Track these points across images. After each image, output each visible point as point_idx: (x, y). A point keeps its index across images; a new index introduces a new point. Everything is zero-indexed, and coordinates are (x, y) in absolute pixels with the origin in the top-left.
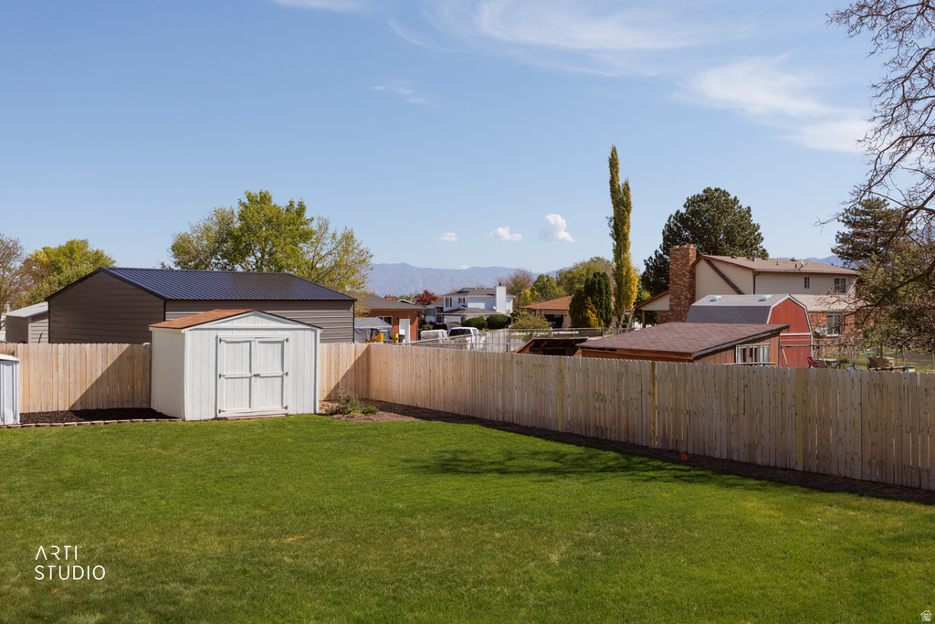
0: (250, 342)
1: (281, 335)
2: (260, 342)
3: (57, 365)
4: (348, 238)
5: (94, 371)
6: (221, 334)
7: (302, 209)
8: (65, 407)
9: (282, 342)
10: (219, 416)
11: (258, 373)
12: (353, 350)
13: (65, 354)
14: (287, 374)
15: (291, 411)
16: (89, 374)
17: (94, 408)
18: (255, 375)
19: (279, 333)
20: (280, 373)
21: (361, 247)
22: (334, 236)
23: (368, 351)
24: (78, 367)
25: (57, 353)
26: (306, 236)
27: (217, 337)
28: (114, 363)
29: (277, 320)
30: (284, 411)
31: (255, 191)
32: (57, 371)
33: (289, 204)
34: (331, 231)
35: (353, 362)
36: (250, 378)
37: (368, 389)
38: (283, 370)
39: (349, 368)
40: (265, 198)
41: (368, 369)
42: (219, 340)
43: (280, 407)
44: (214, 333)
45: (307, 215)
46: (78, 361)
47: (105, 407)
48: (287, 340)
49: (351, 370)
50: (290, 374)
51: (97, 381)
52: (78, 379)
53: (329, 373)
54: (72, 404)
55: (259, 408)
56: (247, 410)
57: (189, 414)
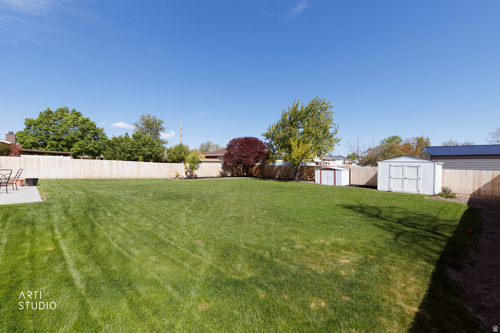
0: (403, 166)
1: (419, 164)
2: (407, 167)
6: (391, 164)
9: (417, 167)
12: (491, 174)
14: (419, 179)
15: (421, 193)
17: (370, 184)
18: (405, 178)
19: (416, 163)
29: (415, 159)
30: (418, 192)
36: (403, 179)
38: (417, 177)
42: (390, 166)
43: (416, 191)
44: (389, 163)
47: (373, 184)
48: (419, 166)
50: (421, 179)
53: (474, 182)
54: (365, 183)
55: (406, 190)
56: (401, 189)
57: (379, 188)
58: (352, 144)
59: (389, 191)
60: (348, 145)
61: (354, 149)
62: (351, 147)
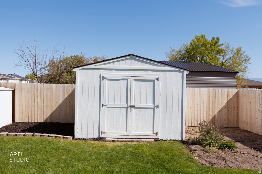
0: (127, 80)
1: (153, 75)
2: (135, 80)
3: (37, 96)
4: (239, 50)
5: (57, 100)
6: (104, 73)
7: (218, 39)
8: (41, 120)
9: (154, 81)
10: (101, 136)
11: (133, 104)
12: (226, 94)
13: (41, 89)
14: (157, 106)
15: (160, 137)
16: (54, 102)
17: (57, 121)
18: (131, 106)
19: (151, 73)
20: (152, 105)
21: (245, 54)
22: (232, 50)
23: (237, 94)
24: (48, 97)
25: (37, 88)
26: (220, 52)
27: (100, 76)
28: (69, 96)
29: (149, 63)
30: (155, 137)
31: (199, 35)
32: (37, 99)
33: (212, 38)
34: (231, 48)
35: (226, 102)
36: (127, 108)
37: (237, 121)
38: (154, 103)
39: (223, 105)
40: (203, 37)
41: (238, 107)
42: (102, 78)
43: (151, 133)
44: (98, 72)
45: (220, 43)
46: (48, 94)
47: (64, 122)
48: (158, 79)
49: (224, 107)
50: (160, 106)
51: (59, 106)
52: (49, 104)
53: (208, 108)
54: (45, 118)
55: (134, 133)
56: (124, 132)
57: (78, 133)
58: (26, 51)
59: (99, 139)
60: (20, 53)
61: (29, 59)
62: (24, 55)
